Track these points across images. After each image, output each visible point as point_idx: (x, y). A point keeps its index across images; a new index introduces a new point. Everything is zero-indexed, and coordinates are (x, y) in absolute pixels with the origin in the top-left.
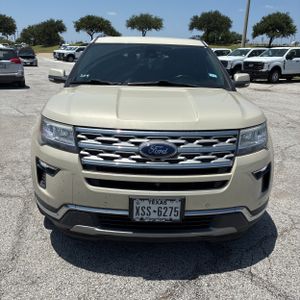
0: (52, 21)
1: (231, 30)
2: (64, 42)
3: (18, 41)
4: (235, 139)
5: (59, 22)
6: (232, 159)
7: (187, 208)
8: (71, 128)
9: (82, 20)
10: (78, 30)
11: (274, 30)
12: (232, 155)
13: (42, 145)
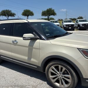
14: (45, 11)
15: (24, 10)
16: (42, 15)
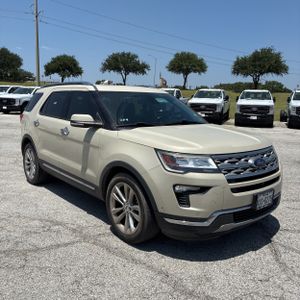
11: (64, 70)
14: (245, 59)
15: (177, 55)
16: (234, 72)
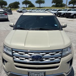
0: (16, 2)
1: (63, 3)
2: (19, 7)
3: (8, 7)
4: (61, 52)
5: (18, 2)
6: (60, 59)
7: (46, 74)
8: (11, 49)
9: (24, 1)
10: (23, 4)
11: (74, 3)
12: (60, 58)
13: (3, 53)
